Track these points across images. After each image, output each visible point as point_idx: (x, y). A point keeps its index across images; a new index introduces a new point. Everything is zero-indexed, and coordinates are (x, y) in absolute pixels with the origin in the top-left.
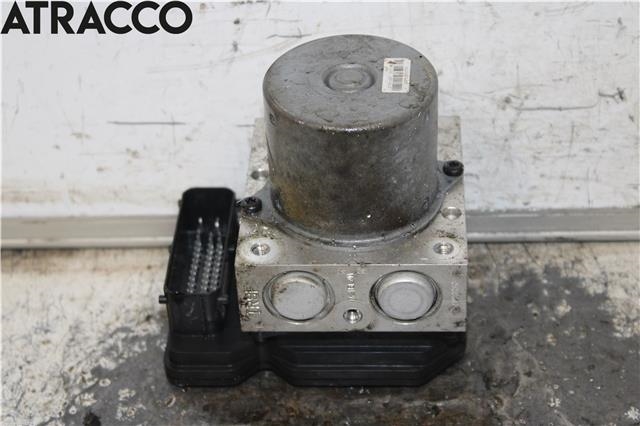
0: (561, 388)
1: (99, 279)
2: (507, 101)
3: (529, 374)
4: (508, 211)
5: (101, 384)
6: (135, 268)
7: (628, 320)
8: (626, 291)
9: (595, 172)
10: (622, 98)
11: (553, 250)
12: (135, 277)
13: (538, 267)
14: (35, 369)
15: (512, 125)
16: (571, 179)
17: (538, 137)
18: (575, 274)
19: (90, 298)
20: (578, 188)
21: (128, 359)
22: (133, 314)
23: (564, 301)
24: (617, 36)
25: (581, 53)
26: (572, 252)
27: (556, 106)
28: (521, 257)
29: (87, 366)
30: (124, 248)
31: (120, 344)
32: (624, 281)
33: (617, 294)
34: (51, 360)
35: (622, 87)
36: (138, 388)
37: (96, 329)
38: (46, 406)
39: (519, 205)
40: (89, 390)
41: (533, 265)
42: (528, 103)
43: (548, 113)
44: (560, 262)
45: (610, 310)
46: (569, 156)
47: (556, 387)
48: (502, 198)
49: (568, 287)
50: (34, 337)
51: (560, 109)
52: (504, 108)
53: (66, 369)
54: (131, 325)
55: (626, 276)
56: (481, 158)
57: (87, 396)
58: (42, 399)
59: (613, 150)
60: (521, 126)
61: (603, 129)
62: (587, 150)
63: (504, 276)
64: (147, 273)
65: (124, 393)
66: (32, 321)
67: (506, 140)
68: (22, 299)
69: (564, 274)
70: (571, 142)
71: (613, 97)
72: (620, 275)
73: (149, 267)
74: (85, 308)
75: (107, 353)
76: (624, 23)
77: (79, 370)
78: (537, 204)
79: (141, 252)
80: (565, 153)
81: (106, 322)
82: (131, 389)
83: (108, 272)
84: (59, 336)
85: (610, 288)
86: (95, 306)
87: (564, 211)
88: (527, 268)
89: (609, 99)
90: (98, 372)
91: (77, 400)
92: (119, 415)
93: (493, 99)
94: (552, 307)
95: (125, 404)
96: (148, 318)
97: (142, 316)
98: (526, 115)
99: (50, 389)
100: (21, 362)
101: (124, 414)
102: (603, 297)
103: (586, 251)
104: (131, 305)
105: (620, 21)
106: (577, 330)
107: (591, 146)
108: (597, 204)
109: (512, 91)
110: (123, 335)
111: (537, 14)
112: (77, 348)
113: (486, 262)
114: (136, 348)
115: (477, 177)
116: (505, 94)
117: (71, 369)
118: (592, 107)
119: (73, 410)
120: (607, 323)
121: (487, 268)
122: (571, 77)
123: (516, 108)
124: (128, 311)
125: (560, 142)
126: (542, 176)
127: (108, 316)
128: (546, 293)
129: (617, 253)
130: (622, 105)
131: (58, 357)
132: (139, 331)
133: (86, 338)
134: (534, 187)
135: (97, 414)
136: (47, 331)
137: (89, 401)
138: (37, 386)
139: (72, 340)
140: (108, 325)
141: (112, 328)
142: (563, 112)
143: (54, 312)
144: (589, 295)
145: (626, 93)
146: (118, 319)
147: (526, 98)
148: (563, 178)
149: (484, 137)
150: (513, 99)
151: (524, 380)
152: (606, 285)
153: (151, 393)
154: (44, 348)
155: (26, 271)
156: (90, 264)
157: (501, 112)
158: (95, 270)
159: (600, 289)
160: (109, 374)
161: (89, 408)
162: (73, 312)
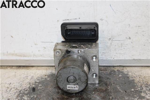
0: (120, 86)
1: (37, 71)
2: (110, 39)
3: (114, 84)
4: (110, 60)
5: (36, 84)
6: (44, 69)
7: (132, 77)
8: (132, 73)
9: (126, 52)
10: (130, 39)
11: (119, 68)
12: (44, 70)
13: (116, 70)
14: (24, 82)
15: (111, 43)
16: (122, 54)
17: (116, 46)
18: (122, 71)
19: (36, 73)
20: (123, 56)
21: (41, 81)
22: (43, 75)
23: (120, 75)
24: (129, 27)
25: (123, 30)
26: (122, 68)
27: (118, 40)
28: (113, 68)
29: (34, 82)
30: (42, 66)
31: (40, 79)
32: (131, 72)
33: (130, 74)
34: (28, 81)
35: (130, 37)
36: (42, 85)
37: (36, 77)
38: (26, 86)
39: (112, 59)
40: (34, 84)
41: (115, 70)
42: (113, 39)
43: (117, 41)
44: (120, 69)
45: (129, 76)
46: (121, 50)
47: (119, 86)
48: (109, 57)
49: (121, 73)
50: (25, 78)
51: (119, 41)
52: (109, 40)
53: (30, 82)
54: (42, 77)
55: (132, 71)
56: (105, 50)
57: (33, 85)
58: (25, 86)
59: (129, 49)
60: (112, 44)
61: (127, 45)
62: (124, 48)
63: (110, 71)
64: (46, 70)
65: (40, 85)
66: (25, 76)
67: (110, 46)
68: (24, 73)
69: (120, 71)
70: (121, 47)
71: (128, 38)
72: (131, 71)
73: (46, 69)
74: (35, 74)
75: (38, 80)
76: (130, 25)
77: (32, 82)
78: (116, 59)
79: (45, 67)
80: (120, 49)
81: (38, 76)
82: (41, 85)
83: (39, 69)
84: (29, 78)
85: (129, 73)
86: (36, 74)
87: (120, 60)
88: (114, 70)
89: (128, 39)
90: (36, 82)
91: (31, 86)
92: (39, 88)
93: (108, 39)
94: (118, 75)
95: (40, 87)
96: (45, 76)
97: (45, 75)
98: (113, 42)
99: (27, 84)
100: (22, 81)
101: (40, 88)
102: (128, 74)
103: (124, 68)
104: (43, 74)
105: (129, 24)
106: (123, 78)
107: (125, 48)
108: (126, 59)
109: (111, 37)
110: (41, 78)
111: (115, 23)
112: (32, 79)
113: (107, 69)
114: (43, 79)
115: (105, 53)
116: (110, 38)
117: (31, 82)
118: (125, 40)
119: (31, 87)
120: (128, 78)
121: (107, 70)
122: (121, 35)
123: (112, 40)
124: (42, 75)
125: (119, 47)
126: (116, 53)
127: (38, 75)
128: (117, 73)
129: (130, 68)
130: (130, 40)
131: (29, 81)
132: (44, 77)
133: (34, 78)
134: (115, 55)
135: (35, 88)
136: (27, 77)
137: (34, 86)
138: (25, 84)
139: (32, 78)
140: (38, 77)
141: (39, 77)
142: (120, 41)
143: (29, 75)
144: (125, 74)
145: (131, 38)
146: (40, 76)
147: (113, 38)
148: (120, 54)
149: (106, 46)
150: (111, 39)
151: (113, 84)
152: (128, 72)
153: (45, 86)
154: (26, 79)
155: (25, 69)
156: (36, 68)
157: (109, 41)
158: (37, 69)
159: (127, 73)
160: (38, 82)
161: (34, 87)
162: (32, 75)
